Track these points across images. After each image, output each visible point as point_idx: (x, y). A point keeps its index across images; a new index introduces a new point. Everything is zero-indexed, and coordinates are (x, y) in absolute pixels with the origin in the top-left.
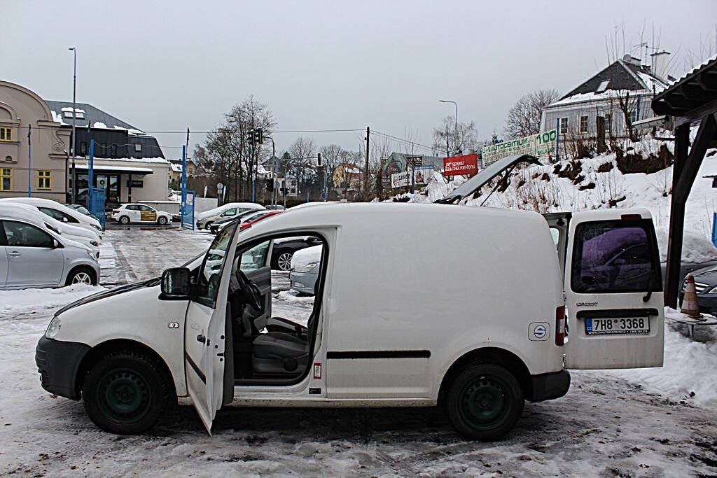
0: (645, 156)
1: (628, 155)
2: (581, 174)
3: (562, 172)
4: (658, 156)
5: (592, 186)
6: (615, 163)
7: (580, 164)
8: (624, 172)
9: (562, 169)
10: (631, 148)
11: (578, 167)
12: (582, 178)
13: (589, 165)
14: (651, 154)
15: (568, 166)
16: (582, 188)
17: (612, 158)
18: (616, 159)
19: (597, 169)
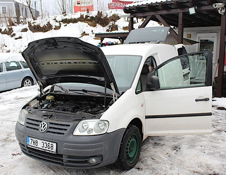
0: (42, 26)
1: (34, 25)
2: (14, 32)
3: (3, 32)
4: (47, 26)
5: (20, 38)
6: (28, 28)
7: (11, 29)
8: (33, 32)
9: (3, 31)
10: (35, 23)
11: (11, 30)
12: (14, 35)
13: (17, 29)
14: (44, 25)
15: (6, 29)
16: (16, 39)
17: (26, 26)
18: (29, 27)
19: (21, 31)
